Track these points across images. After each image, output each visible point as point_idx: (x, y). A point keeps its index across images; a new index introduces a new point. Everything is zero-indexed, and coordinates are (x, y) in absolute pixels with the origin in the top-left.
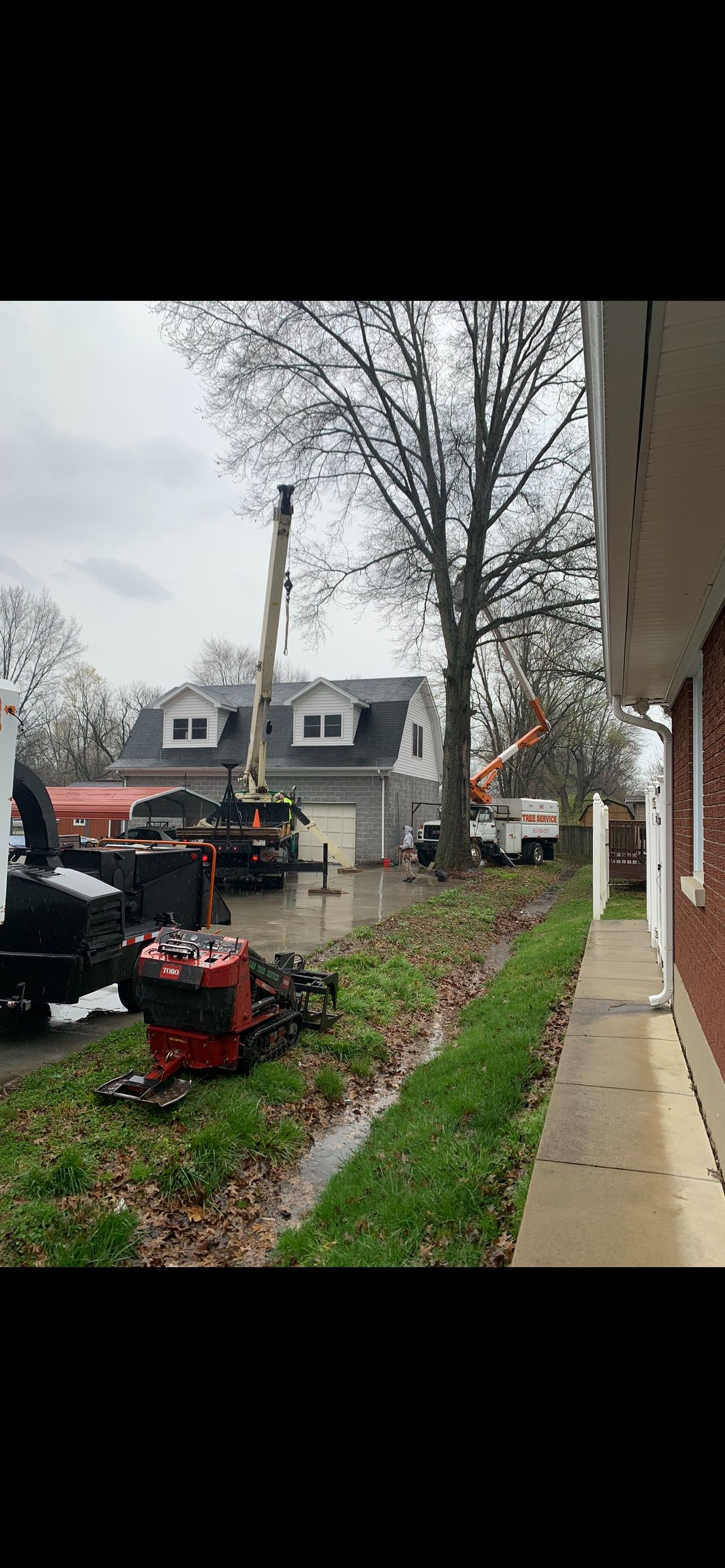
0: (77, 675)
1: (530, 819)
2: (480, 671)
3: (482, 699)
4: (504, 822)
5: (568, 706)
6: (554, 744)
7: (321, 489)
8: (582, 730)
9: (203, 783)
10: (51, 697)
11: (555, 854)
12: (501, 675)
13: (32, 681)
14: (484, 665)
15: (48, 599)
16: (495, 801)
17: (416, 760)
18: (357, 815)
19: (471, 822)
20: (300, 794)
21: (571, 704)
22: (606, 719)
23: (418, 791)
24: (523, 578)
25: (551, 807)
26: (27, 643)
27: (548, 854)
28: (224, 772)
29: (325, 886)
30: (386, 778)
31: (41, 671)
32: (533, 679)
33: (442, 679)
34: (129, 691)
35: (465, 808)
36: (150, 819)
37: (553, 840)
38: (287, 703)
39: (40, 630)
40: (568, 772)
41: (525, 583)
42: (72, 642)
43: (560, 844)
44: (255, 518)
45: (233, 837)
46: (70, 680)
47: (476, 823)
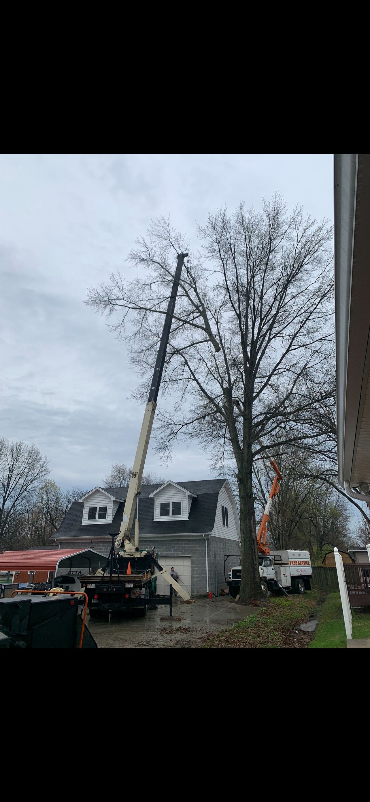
0: (46, 486)
1: (294, 563)
2: (257, 476)
3: (259, 492)
4: (278, 566)
5: (306, 495)
6: (301, 517)
7: (170, 387)
8: (315, 508)
9: (103, 546)
10: (31, 498)
11: (311, 586)
12: (267, 479)
13: (21, 490)
14: (258, 473)
15: (34, 447)
16: (272, 554)
17: (225, 528)
18: (192, 564)
19: (260, 567)
20: (158, 551)
21: (307, 494)
22: (327, 502)
23: (227, 547)
24: (275, 425)
25: (305, 555)
26: (21, 470)
27: (308, 587)
28: (110, 539)
29: (171, 615)
30: (209, 540)
31: (27, 485)
32: (285, 480)
33: (236, 480)
34: (71, 493)
35: (255, 558)
36: (70, 569)
37: (309, 577)
38: (151, 496)
39: (29, 463)
40: (311, 533)
41: (275, 428)
42: (44, 469)
43: (314, 579)
44: (137, 401)
45: (113, 582)
46: (41, 489)
47: (262, 567)
